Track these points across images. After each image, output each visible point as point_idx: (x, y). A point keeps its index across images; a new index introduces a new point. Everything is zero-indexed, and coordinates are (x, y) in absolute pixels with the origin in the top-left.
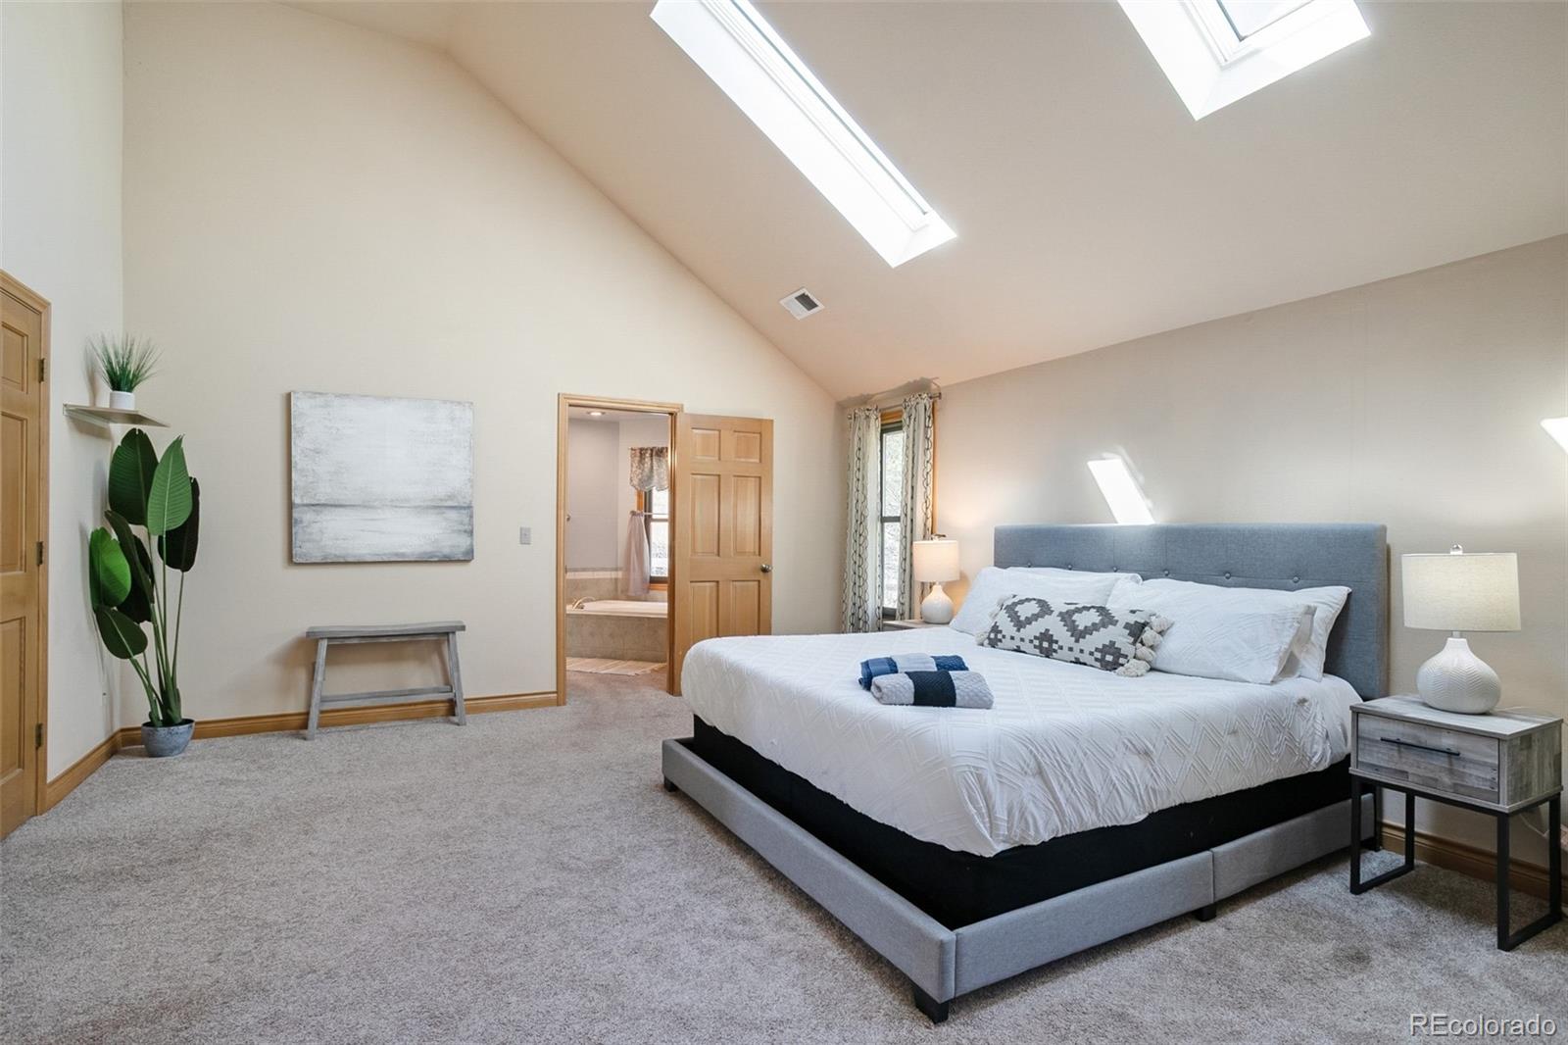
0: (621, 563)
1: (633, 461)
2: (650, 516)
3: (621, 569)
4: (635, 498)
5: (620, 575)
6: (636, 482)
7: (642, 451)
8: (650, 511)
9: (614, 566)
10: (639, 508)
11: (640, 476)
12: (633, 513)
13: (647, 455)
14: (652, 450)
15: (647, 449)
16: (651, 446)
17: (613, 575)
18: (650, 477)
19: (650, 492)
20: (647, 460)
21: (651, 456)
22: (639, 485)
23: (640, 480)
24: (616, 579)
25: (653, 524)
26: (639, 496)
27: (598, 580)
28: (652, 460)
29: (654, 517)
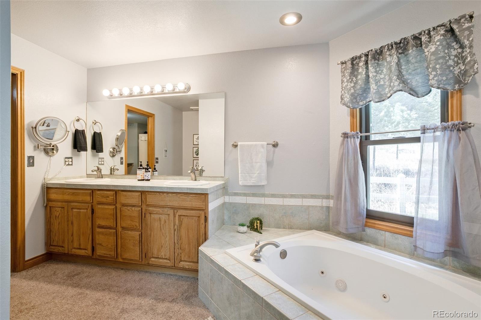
0: (332, 192)
1: (343, 76)
2: (367, 138)
3: (332, 198)
4: (348, 119)
5: (331, 203)
6: (347, 98)
7: (354, 60)
8: (368, 130)
9: (324, 193)
10: (352, 129)
11: (352, 91)
12: (345, 136)
13: (361, 64)
14: (367, 55)
15: (360, 57)
16: (365, 51)
17: (325, 203)
18: (366, 90)
19: (367, 108)
20: (362, 70)
21: (366, 63)
22: (351, 101)
23: (352, 95)
24: (328, 208)
25: (371, 148)
26: (353, 115)
27: (309, 207)
28: (367, 68)
29: (373, 138)
